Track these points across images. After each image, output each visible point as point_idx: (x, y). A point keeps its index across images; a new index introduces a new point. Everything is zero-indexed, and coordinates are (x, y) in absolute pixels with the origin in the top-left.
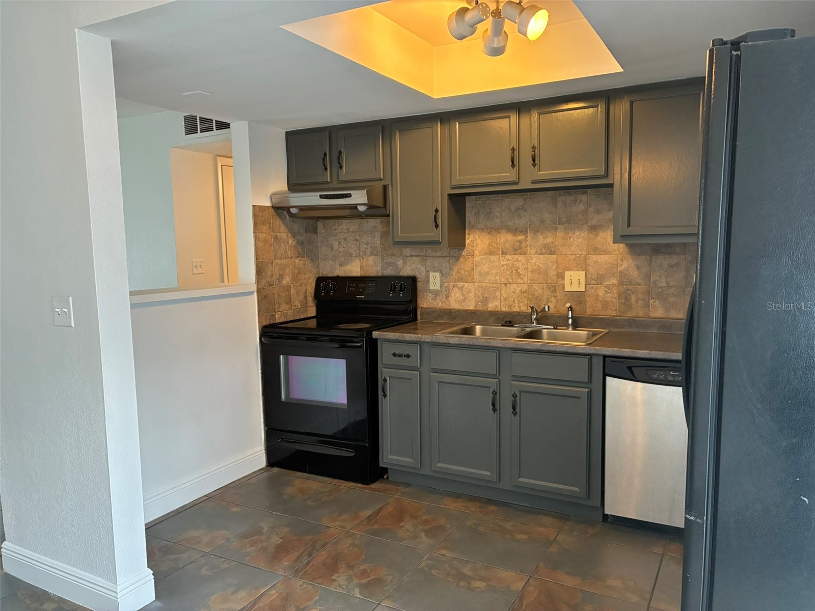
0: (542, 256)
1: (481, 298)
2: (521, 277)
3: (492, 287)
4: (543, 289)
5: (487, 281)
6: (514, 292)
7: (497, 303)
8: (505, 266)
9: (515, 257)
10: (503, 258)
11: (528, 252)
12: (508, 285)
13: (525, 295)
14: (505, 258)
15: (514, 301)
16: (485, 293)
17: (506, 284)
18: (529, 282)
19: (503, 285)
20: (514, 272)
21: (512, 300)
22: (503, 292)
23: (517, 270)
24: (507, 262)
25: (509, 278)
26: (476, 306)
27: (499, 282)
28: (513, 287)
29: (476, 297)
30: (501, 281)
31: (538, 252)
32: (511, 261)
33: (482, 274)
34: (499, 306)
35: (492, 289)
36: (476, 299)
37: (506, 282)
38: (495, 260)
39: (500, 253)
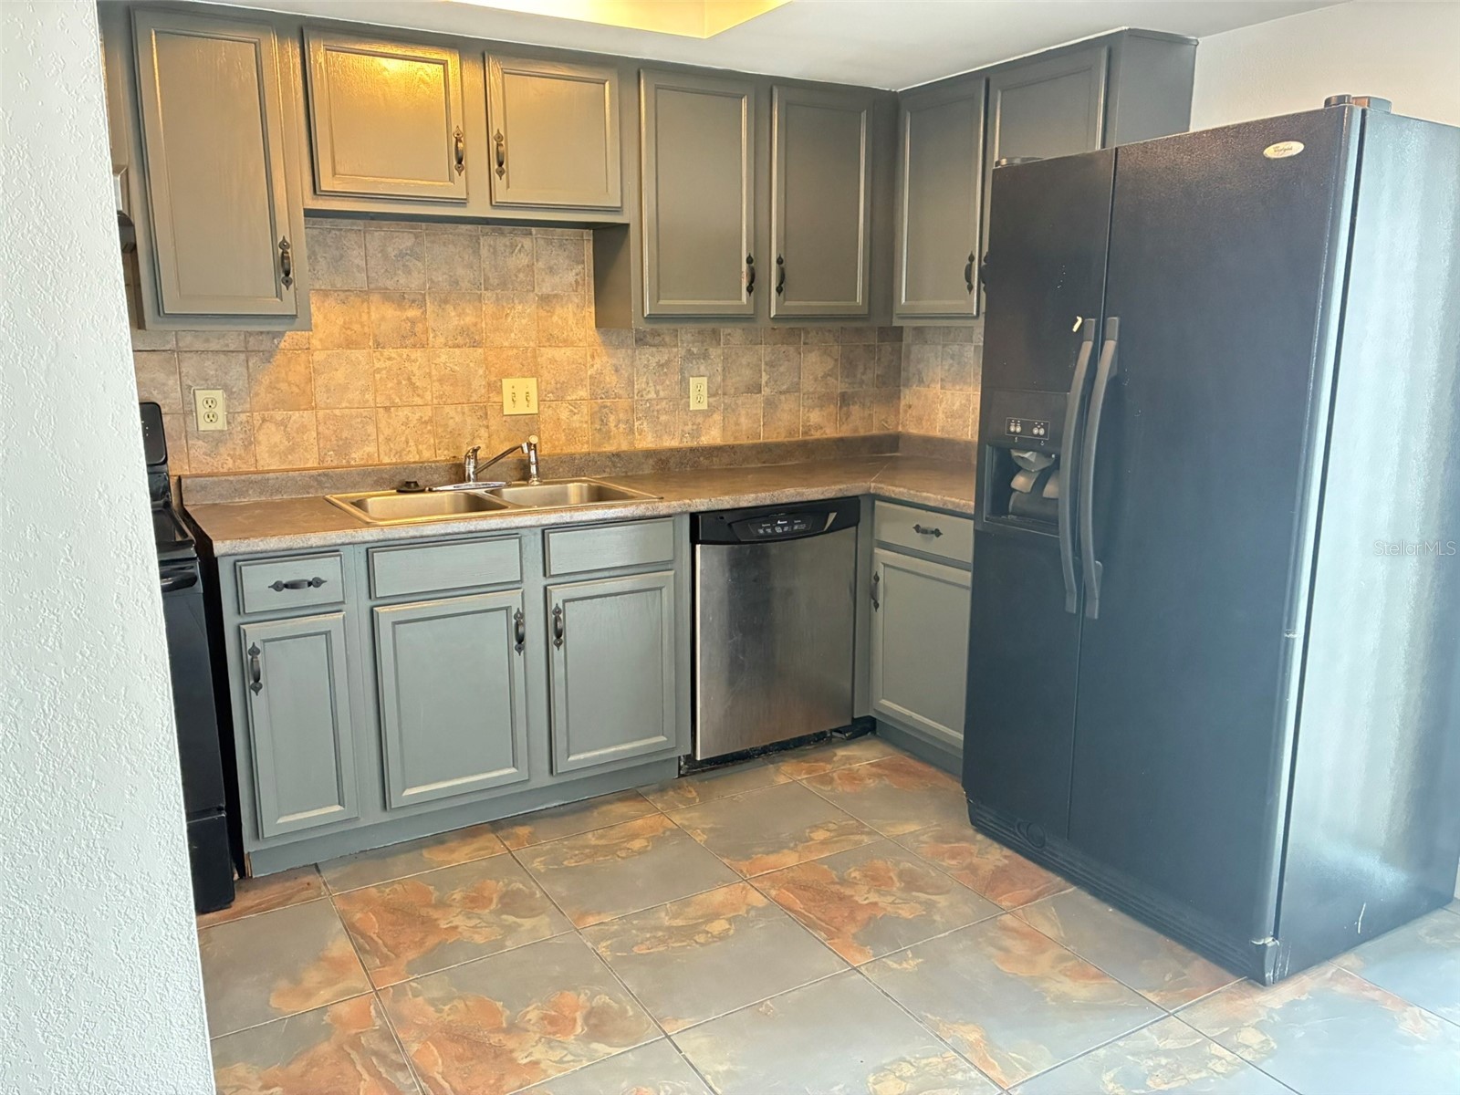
0: (457, 351)
2: (420, 392)
3: (357, 417)
4: (464, 413)
5: (345, 404)
6: (406, 424)
7: (370, 449)
8: (385, 372)
9: (404, 352)
10: (378, 354)
11: (430, 343)
13: (429, 427)
14: (381, 355)
15: (407, 443)
16: (342, 430)
17: (387, 409)
18: (435, 401)
19: (381, 410)
20: (404, 382)
21: (403, 439)
22: (383, 426)
23: (409, 379)
24: (388, 363)
25: (394, 396)
26: (322, 460)
27: (373, 405)
28: (404, 413)
29: (321, 441)
30: (376, 403)
31: (450, 343)
32: (395, 361)
33: (333, 388)
34: (376, 455)
35: (359, 420)
36: (321, 446)
37: (388, 404)
38: (361, 358)
39: (371, 344)
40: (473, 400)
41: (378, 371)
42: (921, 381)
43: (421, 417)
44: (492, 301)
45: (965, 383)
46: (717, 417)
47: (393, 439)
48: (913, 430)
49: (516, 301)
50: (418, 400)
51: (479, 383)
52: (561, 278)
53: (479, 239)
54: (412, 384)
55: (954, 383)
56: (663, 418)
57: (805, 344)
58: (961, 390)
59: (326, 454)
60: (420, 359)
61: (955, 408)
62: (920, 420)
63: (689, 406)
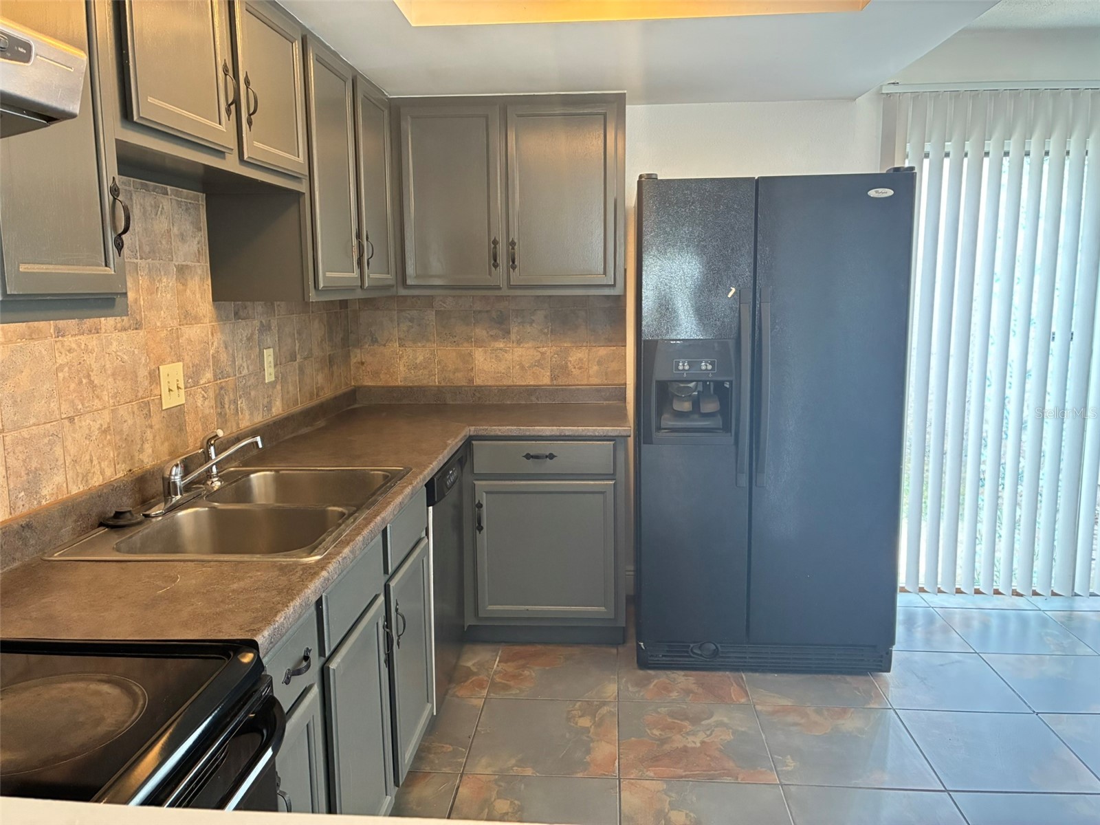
0: (123, 334)
1: (25, 478)
2: (98, 391)
3: (45, 436)
4: (134, 413)
5: (32, 421)
6: (88, 437)
7: (59, 479)
8: (66, 369)
9: (83, 339)
10: (59, 345)
11: (103, 327)
12: (76, 418)
13: (108, 437)
14: (63, 346)
15: (91, 461)
16: (30, 459)
17: (71, 419)
18: (111, 401)
19: (66, 422)
20: (84, 381)
21: (88, 457)
22: (68, 443)
23: (89, 376)
24: (70, 356)
25: (77, 402)
26: (12, 508)
27: (58, 417)
28: (87, 421)
29: (11, 479)
30: (61, 413)
31: (119, 325)
32: (75, 353)
33: (18, 400)
34: (65, 485)
35: (46, 440)
36: (11, 486)
37: (72, 414)
38: (44, 353)
39: (52, 331)
40: (140, 395)
41: (60, 369)
42: (374, 341)
43: (101, 425)
44: (145, 272)
45: (428, 340)
46: (279, 387)
47: (78, 460)
48: (368, 382)
49: (162, 273)
50: (97, 404)
51: (143, 373)
52: (189, 246)
53: (131, 195)
54: (91, 382)
55: (414, 341)
56: (253, 393)
57: (312, 312)
58: (423, 346)
59: (16, 497)
60: (96, 349)
61: (418, 361)
62: (376, 374)
63: (264, 379)
